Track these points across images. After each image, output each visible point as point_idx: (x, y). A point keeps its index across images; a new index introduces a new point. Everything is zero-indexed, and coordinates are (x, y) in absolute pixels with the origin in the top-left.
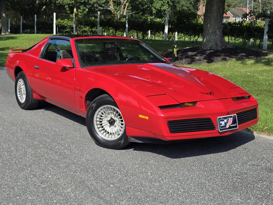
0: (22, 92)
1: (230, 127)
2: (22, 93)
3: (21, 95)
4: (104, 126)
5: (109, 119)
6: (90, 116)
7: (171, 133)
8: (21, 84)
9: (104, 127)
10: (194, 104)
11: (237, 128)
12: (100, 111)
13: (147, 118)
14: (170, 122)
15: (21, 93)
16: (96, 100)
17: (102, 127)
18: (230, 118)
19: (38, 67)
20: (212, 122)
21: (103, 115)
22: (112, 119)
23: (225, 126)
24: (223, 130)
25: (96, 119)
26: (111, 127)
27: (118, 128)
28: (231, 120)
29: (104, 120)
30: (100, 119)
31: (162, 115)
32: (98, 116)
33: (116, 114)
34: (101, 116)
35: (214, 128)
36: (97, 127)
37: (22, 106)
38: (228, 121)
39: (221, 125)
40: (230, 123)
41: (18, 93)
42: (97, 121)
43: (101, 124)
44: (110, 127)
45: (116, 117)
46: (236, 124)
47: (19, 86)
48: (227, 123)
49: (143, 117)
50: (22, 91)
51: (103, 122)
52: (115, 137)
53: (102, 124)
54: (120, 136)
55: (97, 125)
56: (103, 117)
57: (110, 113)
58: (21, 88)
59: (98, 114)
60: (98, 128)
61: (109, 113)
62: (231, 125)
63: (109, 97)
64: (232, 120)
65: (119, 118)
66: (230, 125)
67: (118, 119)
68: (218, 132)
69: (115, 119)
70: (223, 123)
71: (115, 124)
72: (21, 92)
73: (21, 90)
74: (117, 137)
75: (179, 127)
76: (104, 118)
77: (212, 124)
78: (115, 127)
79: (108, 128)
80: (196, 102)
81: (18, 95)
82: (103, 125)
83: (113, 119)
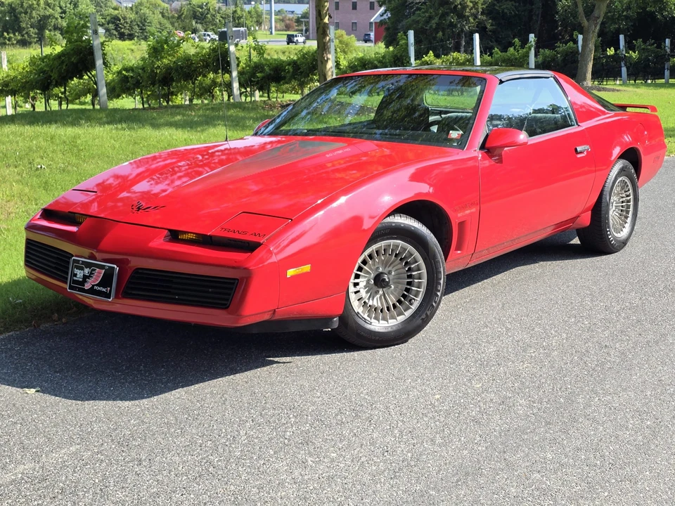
1: (92, 291)
11: (110, 300)
18: (98, 269)
23: (82, 283)
28: (99, 275)
38: (91, 273)
40: (95, 281)
46: (109, 289)
48: (89, 277)
62: (97, 285)
64: (102, 275)
66: (93, 286)
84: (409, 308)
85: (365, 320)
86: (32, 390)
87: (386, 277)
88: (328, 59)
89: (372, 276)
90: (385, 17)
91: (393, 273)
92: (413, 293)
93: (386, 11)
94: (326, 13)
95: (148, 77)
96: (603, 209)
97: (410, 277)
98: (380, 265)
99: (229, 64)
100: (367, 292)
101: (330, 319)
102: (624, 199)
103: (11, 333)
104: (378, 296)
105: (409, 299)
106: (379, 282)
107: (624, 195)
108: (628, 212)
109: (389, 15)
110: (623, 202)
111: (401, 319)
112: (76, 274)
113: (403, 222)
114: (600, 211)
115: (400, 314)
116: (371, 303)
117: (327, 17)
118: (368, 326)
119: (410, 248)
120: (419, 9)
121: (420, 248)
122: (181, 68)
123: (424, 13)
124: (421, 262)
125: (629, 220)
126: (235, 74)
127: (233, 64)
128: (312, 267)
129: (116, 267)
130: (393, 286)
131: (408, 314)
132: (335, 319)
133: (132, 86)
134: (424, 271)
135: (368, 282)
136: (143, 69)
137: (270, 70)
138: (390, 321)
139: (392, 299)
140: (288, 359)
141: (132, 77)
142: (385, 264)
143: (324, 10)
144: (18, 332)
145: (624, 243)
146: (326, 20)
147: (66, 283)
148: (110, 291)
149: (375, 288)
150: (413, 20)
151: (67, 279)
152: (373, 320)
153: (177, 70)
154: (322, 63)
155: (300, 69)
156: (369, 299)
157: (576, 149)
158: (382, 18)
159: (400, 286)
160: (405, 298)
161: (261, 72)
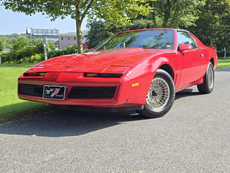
1: (54, 97)
7: (19, 93)
11: (63, 99)
18: (57, 89)
24: (47, 97)
28: (57, 91)
38: (54, 90)
39: (46, 93)
40: (56, 93)
46: (62, 95)
48: (52, 92)
62: (56, 95)
64: (59, 90)
66: (55, 95)
70: (48, 92)
84: (164, 103)
85: (151, 107)
86: (34, 135)
87: (156, 92)
88: (81, 47)
89: (151, 92)
90: (87, 41)
91: (158, 91)
92: (165, 97)
93: (87, 39)
94: (80, 31)
95: (12, 56)
96: (207, 77)
97: (163, 92)
98: (154, 88)
99: (44, 51)
100: (150, 98)
101: (141, 105)
102: (210, 75)
103: (11, 122)
104: (153, 99)
105: (164, 100)
106: (154, 94)
107: (210, 74)
108: (212, 80)
109: (89, 40)
110: (210, 76)
111: (162, 107)
112: (47, 92)
113: (162, 71)
114: (206, 78)
115: (161, 105)
116: (151, 102)
117: (81, 33)
118: (152, 110)
119: (164, 81)
120: (98, 38)
121: (168, 81)
122: (25, 53)
123: (100, 39)
124: (168, 86)
125: (212, 82)
126: (46, 54)
127: (45, 50)
128: (139, 84)
129: (65, 87)
130: (158, 96)
131: (164, 105)
132: (143, 106)
133: (6, 60)
134: (169, 90)
135: (150, 94)
136: (10, 54)
137: (56, 54)
138: (158, 108)
139: (158, 100)
140: (125, 122)
141: (6, 57)
142: (156, 88)
143: (79, 30)
144: (13, 121)
145: (212, 90)
146: (80, 34)
147: (42, 97)
148: (63, 96)
149: (152, 96)
150: (97, 42)
151: (42, 95)
152: (153, 108)
153: (24, 54)
154: (79, 48)
155: (67, 53)
156: (151, 100)
157: (201, 55)
158: (86, 41)
159: (160, 96)
160: (162, 100)
161: (52, 55)
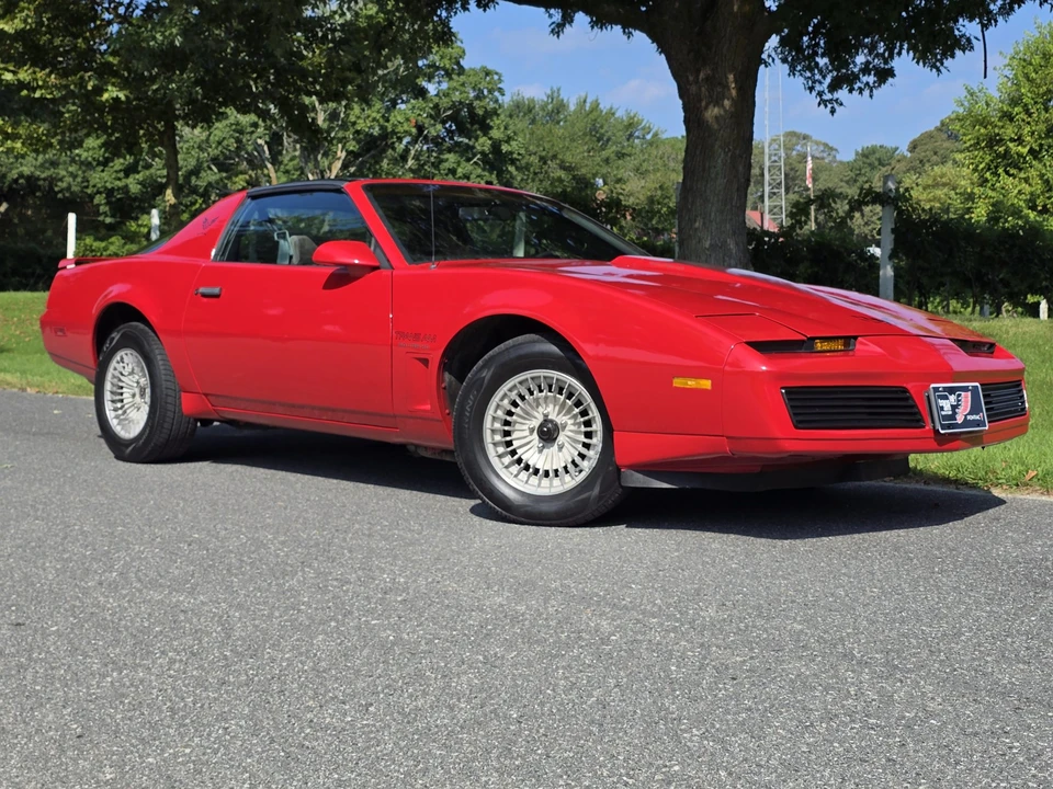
0: (125, 401)
2: (123, 407)
3: (120, 412)
4: (520, 447)
5: (536, 423)
6: (470, 412)
7: (796, 427)
8: (122, 370)
9: (519, 452)
10: (846, 344)
12: (508, 393)
13: (706, 384)
14: (790, 391)
15: (119, 405)
16: (492, 358)
17: (513, 453)
18: (963, 393)
19: (216, 290)
20: (910, 402)
21: (518, 410)
22: (546, 421)
23: (953, 417)
24: (949, 427)
25: (492, 425)
26: (545, 451)
27: (573, 451)
29: (517, 426)
30: (507, 423)
31: (764, 368)
32: (500, 413)
33: (563, 405)
34: (510, 413)
35: (918, 421)
36: (494, 454)
37: (130, 448)
38: (959, 400)
40: (965, 410)
41: (108, 406)
42: (493, 431)
43: (509, 444)
44: (540, 451)
45: (564, 415)
47: (114, 377)
48: (957, 406)
49: (689, 383)
50: (125, 396)
51: (514, 436)
52: (563, 483)
53: (511, 441)
54: (583, 475)
55: (495, 444)
56: (514, 417)
57: (541, 401)
58: (122, 388)
59: (498, 406)
60: (500, 456)
61: (537, 400)
63: (542, 342)
64: (970, 398)
65: (575, 417)
66: (965, 416)
67: (572, 421)
68: (932, 435)
69: (560, 419)
70: (946, 405)
71: (561, 438)
72: (122, 401)
73: (122, 394)
74: (569, 482)
75: (817, 410)
76: (520, 420)
77: (912, 407)
78: (561, 448)
79: (533, 456)
80: (855, 338)
81: (110, 414)
82: (516, 444)
83: (552, 421)
